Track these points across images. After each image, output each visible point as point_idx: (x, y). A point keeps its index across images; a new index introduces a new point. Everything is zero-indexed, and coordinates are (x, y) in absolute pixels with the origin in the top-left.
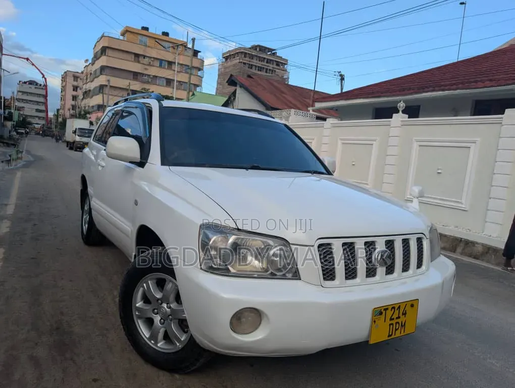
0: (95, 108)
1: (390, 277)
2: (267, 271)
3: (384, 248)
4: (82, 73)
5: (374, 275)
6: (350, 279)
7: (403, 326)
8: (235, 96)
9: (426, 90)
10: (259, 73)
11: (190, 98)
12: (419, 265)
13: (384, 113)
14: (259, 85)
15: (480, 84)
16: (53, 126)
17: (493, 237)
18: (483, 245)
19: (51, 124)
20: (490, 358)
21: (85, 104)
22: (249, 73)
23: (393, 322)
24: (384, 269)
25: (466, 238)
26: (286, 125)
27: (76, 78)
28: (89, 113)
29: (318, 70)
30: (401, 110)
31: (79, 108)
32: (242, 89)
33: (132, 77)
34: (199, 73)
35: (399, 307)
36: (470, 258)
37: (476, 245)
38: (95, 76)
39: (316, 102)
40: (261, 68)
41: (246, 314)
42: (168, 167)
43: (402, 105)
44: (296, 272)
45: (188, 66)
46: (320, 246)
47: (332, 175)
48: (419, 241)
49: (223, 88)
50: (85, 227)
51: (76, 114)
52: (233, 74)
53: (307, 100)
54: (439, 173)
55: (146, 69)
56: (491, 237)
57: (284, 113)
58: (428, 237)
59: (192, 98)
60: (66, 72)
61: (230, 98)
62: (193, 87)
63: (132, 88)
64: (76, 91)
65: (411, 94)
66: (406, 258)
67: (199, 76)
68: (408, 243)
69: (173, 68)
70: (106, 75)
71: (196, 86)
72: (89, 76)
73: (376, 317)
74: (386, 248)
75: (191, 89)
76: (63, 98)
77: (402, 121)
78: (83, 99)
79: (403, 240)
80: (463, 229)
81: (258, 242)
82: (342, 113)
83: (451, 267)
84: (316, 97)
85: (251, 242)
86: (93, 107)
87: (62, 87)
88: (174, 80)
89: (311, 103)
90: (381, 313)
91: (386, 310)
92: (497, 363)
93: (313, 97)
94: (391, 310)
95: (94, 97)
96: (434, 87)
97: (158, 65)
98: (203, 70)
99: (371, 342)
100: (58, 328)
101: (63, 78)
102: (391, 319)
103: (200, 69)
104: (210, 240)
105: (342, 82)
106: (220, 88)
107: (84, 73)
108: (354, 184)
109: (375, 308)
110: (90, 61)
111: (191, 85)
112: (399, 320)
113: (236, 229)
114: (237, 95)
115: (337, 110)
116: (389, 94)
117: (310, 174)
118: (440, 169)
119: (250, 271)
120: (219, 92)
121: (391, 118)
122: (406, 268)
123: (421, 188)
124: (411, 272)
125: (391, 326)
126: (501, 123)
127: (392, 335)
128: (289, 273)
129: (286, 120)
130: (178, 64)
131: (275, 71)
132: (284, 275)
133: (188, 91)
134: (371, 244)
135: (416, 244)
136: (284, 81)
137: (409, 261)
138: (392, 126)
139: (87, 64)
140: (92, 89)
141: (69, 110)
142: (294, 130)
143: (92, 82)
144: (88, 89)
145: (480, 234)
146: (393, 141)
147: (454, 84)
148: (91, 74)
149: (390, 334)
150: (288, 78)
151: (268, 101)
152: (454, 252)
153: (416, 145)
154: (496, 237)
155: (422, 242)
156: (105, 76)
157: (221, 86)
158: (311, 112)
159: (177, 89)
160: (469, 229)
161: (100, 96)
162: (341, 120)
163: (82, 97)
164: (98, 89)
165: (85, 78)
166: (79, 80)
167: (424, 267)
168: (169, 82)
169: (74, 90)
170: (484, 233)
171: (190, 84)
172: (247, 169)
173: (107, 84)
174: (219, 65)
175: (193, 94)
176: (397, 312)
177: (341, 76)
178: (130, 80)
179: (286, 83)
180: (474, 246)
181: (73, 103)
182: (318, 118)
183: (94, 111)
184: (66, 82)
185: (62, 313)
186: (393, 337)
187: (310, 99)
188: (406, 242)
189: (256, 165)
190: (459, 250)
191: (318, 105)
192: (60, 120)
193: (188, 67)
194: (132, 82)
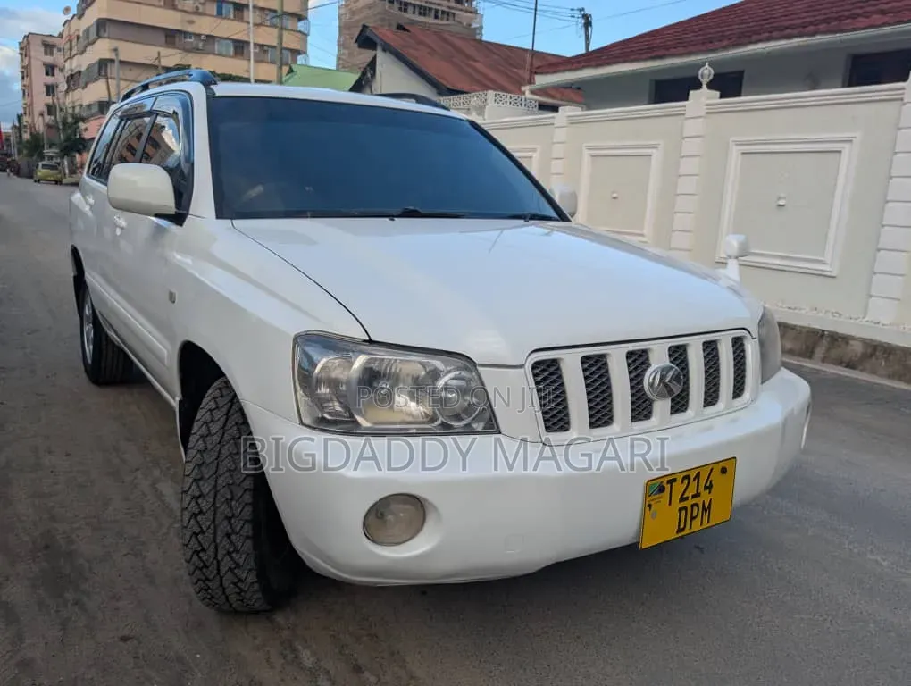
0: (95, 109)
1: (679, 417)
2: (433, 419)
3: (667, 362)
4: (61, 36)
5: (648, 416)
6: (599, 426)
7: (707, 509)
8: (374, 70)
9: (755, 37)
10: (422, 19)
11: (284, 79)
12: (738, 390)
13: (672, 89)
14: (421, 43)
15: (862, 21)
16: (14, 151)
17: (883, 325)
18: (865, 342)
19: (9, 146)
20: (872, 551)
21: (73, 102)
22: (401, 22)
23: (688, 504)
24: (667, 403)
25: (832, 329)
26: (473, 123)
27: (49, 47)
28: (83, 120)
29: (538, 7)
30: (705, 82)
31: (61, 110)
32: (388, 54)
33: (163, 39)
34: (301, 26)
35: (698, 475)
36: (840, 367)
37: (852, 342)
38: (86, 42)
39: (536, 73)
40: (425, 8)
41: (394, 506)
42: (230, 221)
43: (706, 72)
44: (490, 420)
45: (275, 11)
46: (536, 365)
47: (569, 220)
48: (738, 344)
49: (351, 54)
50: (89, 349)
51: (57, 123)
52: (367, 24)
53: (521, 72)
54: (780, 205)
55: (191, 22)
56: (880, 326)
57: (474, 100)
58: (755, 334)
59: (288, 79)
60: (26, 37)
61: (364, 74)
62: (288, 55)
63: (165, 62)
64: (53, 75)
65: (725, 48)
66: (710, 378)
67: (300, 32)
68: (716, 349)
69: (245, 19)
70: (109, 38)
71: (296, 52)
72: (74, 43)
73: (653, 497)
74: (671, 362)
75: (284, 60)
76: (27, 92)
77: (708, 105)
78: (67, 92)
79: (704, 343)
80: (827, 312)
81: (412, 366)
82: (588, 95)
83: (801, 390)
84: (537, 63)
85: (400, 366)
86: (89, 106)
87: (23, 67)
88: (248, 43)
89: (527, 76)
90: (662, 489)
91: (671, 482)
92: (884, 560)
93: (531, 65)
94: (682, 482)
95: (91, 86)
96: (770, 32)
97: (215, 13)
98: (306, 18)
99: (645, 544)
100: (47, 547)
101: (21, 49)
102: (683, 499)
103: (300, 18)
104: (315, 366)
105: (587, 30)
106: (344, 54)
107: (64, 36)
108: (611, 235)
109: (649, 481)
110: (74, 11)
111: (284, 51)
112: (698, 500)
113: (365, 341)
114: (378, 68)
115: (579, 89)
116: (681, 50)
117: (522, 221)
118: (784, 198)
119: (400, 423)
120: (342, 64)
121: (687, 99)
122: (711, 397)
123: (742, 238)
124: (721, 405)
125: (683, 512)
126: (902, 99)
127: (683, 529)
128: (479, 422)
129: (479, 114)
130: (255, 7)
131: (454, 14)
132: (468, 426)
133: (278, 63)
134: (640, 356)
135: (731, 350)
136: (472, 36)
137: (717, 385)
138: (686, 116)
139: (69, 17)
140: (83, 69)
141: (42, 115)
142: (492, 133)
143: (82, 53)
144: (76, 71)
145: (857, 321)
146: (689, 147)
147: (811, 23)
148: (78, 37)
149: (682, 526)
150: (481, 28)
151: (443, 78)
152: (810, 357)
153: (735, 151)
154: (890, 324)
155: (742, 345)
156: (107, 40)
157: (346, 52)
158: (528, 95)
159: (257, 61)
160: (837, 313)
161: (101, 84)
162: (589, 108)
163: (66, 87)
164: (96, 68)
165: (67, 46)
166: (55, 51)
167: (747, 395)
168: (240, 47)
169: (47, 74)
170: (866, 319)
171: (282, 49)
172: (392, 217)
173: (113, 56)
174: (339, 8)
175: (291, 71)
176: (693, 485)
177: (586, 17)
178: (161, 46)
179: (478, 37)
180: (847, 343)
181: (49, 100)
182: (543, 107)
183: (92, 116)
184: (30, 58)
185: (53, 518)
186: (687, 531)
187: (523, 67)
188: (711, 349)
189: (411, 208)
190: (819, 352)
191: (542, 80)
192: (26, 136)
193: (274, 15)
194: (164, 51)
